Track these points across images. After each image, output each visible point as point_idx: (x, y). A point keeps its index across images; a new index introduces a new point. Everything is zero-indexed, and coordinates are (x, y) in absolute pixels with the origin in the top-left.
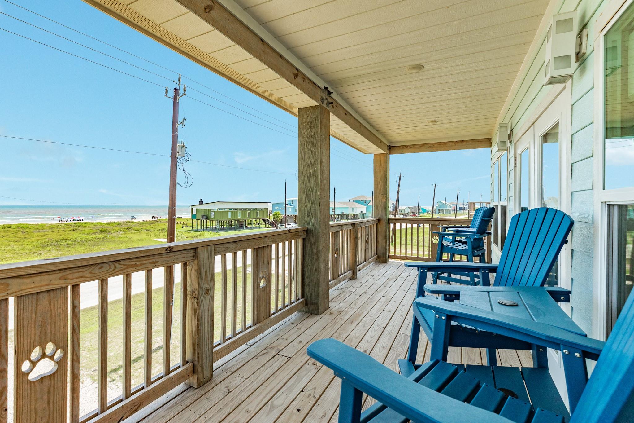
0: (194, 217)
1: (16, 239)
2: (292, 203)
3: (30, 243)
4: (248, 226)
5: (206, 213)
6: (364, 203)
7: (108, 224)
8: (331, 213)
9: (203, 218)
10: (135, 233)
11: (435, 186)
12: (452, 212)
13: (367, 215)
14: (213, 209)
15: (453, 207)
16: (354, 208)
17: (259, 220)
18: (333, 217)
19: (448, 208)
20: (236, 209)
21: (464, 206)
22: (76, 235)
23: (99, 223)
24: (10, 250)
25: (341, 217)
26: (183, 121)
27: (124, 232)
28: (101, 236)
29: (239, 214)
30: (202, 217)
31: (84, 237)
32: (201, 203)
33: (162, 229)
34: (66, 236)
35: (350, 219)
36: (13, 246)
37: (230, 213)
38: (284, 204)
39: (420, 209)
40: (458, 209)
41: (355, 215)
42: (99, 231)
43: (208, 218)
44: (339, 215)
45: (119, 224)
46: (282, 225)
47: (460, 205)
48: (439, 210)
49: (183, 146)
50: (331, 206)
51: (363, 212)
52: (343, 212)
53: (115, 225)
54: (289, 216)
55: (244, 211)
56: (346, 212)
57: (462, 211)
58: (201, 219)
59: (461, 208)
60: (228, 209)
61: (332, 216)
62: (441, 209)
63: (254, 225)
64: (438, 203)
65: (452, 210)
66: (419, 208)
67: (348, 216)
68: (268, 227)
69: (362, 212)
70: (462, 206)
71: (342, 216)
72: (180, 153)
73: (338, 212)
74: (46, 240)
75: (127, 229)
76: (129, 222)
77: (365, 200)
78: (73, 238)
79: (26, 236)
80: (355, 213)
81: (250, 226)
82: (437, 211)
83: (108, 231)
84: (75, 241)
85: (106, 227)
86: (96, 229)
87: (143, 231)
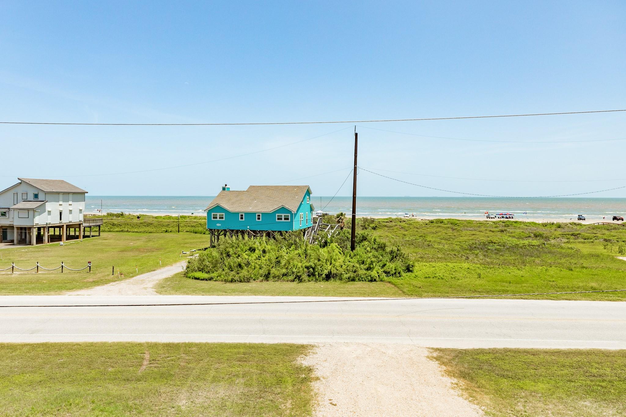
1: (446, 237)
3: (458, 243)
7: (545, 225)
10: (584, 243)
23: (533, 223)
24: (441, 249)
27: (567, 240)
28: (535, 242)
31: (514, 242)
34: (495, 239)
36: (444, 245)
42: (532, 235)
45: (559, 227)
53: (554, 227)
74: (474, 242)
75: (572, 235)
76: (575, 224)
78: (502, 242)
79: (455, 234)
83: (544, 235)
84: (504, 246)
85: (541, 231)
86: (529, 232)
87: (598, 241)
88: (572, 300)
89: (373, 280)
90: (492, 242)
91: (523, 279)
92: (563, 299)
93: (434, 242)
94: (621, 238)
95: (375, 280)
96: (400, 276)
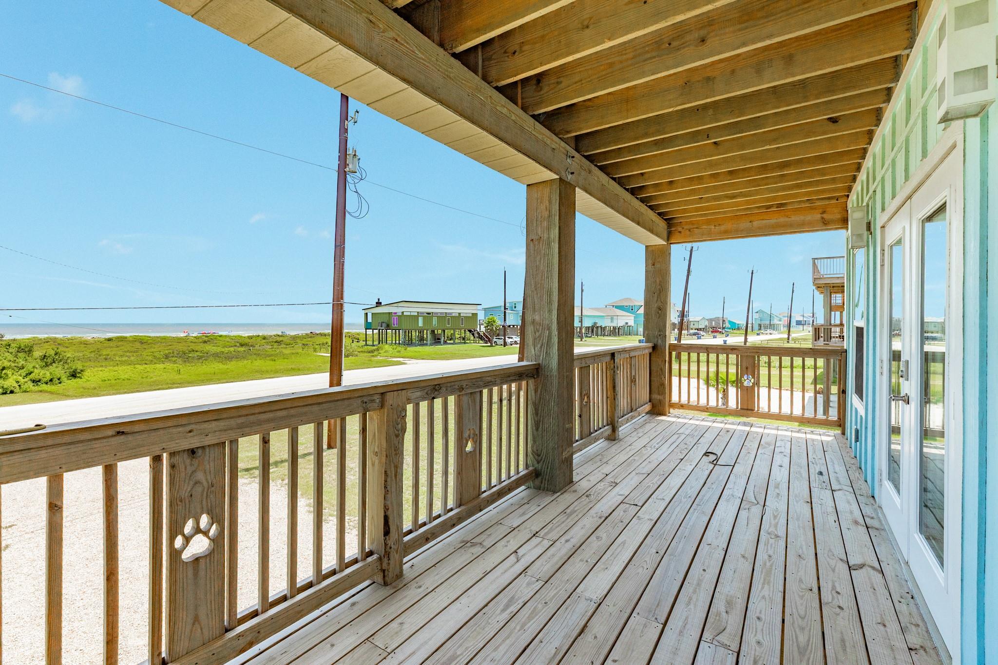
0: (368, 326)
1: (133, 349)
2: (515, 307)
3: (149, 354)
4: (448, 342)
5: (386, 319)
6: (631, 309)
7: (250, 337)
8: (577, 324)
9: (382, 327)
10: (286, 348)
11: (752, 273)
12: (782, 328)
13: (635, 329)
14: (396, 313)
15: (785, 321)
16: (615, 317)
17: (465, 331)
18: (580, 332)
19: (775, 321)
20: (430, 314)
21: (805, 319)
22: (209, 348)
23: (239, 336)
24: (125, 360)
25: (592, 331)
26: (355, 115)
27: (271, 347)
28: (242, 349)
29: (435, 321)
30: (380, 324)
31: (219, 349)
32: (379, 304)
33: (323, 344)
34: (197, 348)
35: (607, 336)
36: (129, 357)
37: (421, 320)
38: (503, 309)
39: (726, 322)
40: (793, 323)
41: (614, 328)
42: (238, 345)
43: (388, 327)
44: (589, 327)
45: (264, 338)
46: (499, 339)
47: (796, 317)
48: (760, 326)
49: (355, 155)
50: (577, 313)
51: (629, 324)
52: (595, 323)
53: (260, 339)
54: (509, 326)
55: (442, 318)
56: (601, 323)
57: (801, 327)
58: (378, 328)
59: (799, 323)
60: (418, 312)
61: (578, 330)
62: (763, 323)
63: (456, 340)
64: (757, 312)
65: (782, 326)
66: (724, 321)
67: (604, 330)
68: (477, 342)
69: (627, 323)
70: (801, 319)
71: (595, 329)
72: (350, 166)
73: (587, 323)
74: (171, 351)
75: (276, 342)
76: (278, 336)
77: (631, 305)
78: (205, 350)
79: (145, 347)
80: (615, 325)
81: (452, 342)
82: (756, 327)
83: (250, 344)
84: (207, 353)
85: (247, 341)
86: (235, 342)
87: (297, 346)
88: (275, 377)
89: (8, 392)
90: (193, 351)
91: (228, 370)
92: (267, 378)
93: (114, 355)
94: (315, 343)
95: (12, 392)
96: (60, 383)
